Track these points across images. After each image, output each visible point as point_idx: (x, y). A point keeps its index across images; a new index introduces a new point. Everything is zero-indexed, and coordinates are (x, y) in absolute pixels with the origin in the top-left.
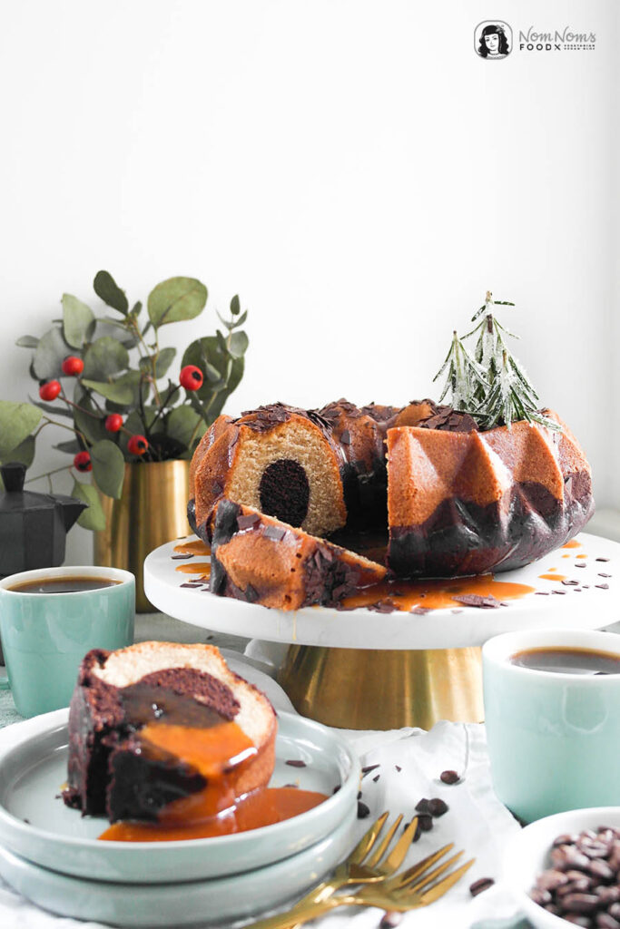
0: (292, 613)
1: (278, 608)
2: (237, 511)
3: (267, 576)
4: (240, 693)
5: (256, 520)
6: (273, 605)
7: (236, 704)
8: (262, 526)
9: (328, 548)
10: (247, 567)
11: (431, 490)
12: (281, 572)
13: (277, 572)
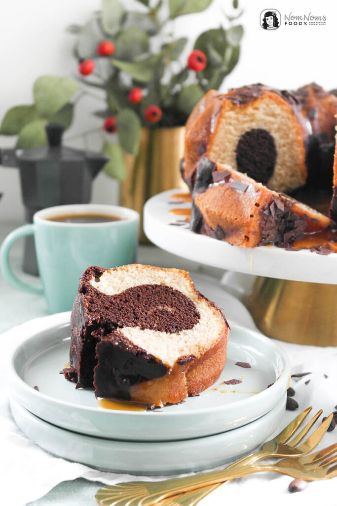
0: (250, 250)
1: (239, 245)
2: (213, 168)
3: (231, 219)
4: (202, 307)
5: (227, 175)
6: (235, 242)
7: (197, 316)
8: (231, 180)
9: (282, 201)
10: (217, 212)
12: (242, 217)
13: (239, 216)
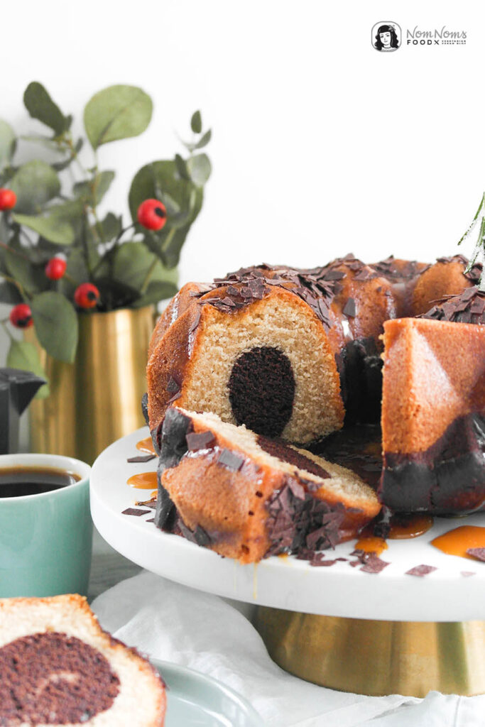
0: (251, 566)
1: (233, 558)
2: (187, 427)
3: (218, 518)
5: (211, 438)
6: (228, 554)
8: (217, 448)
9: (301, 482)
10: (194, 505)
11: (439, 406)
12: (236, 514)
13: (231, 513)
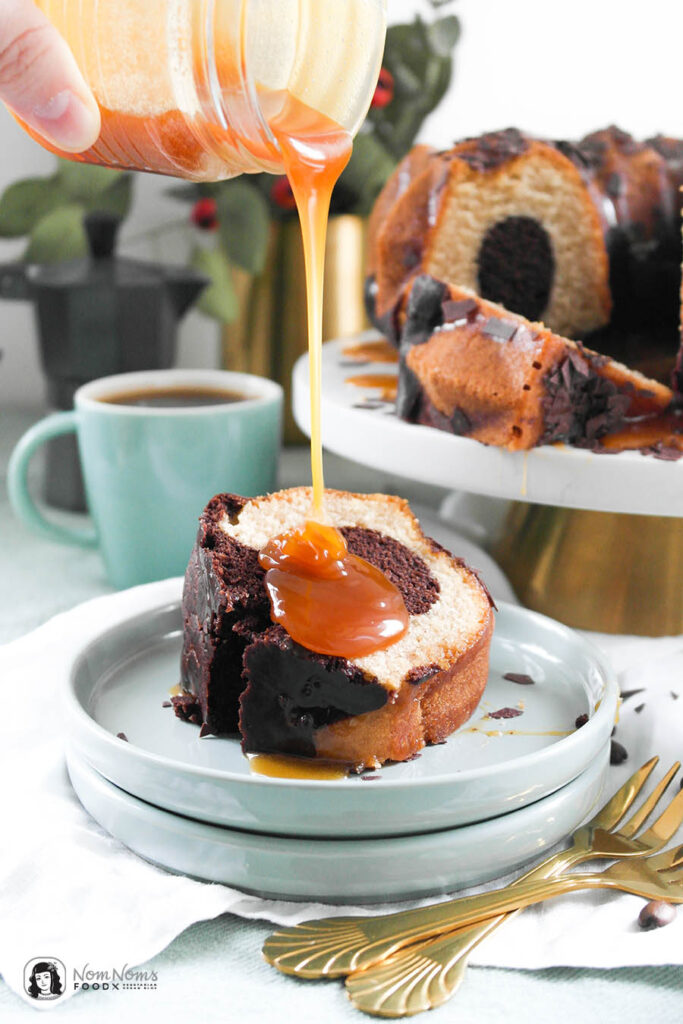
0: (522, 455)
1: (500, 446)
2: (442, 293)
3: (485, 395)
4: (440, 569)
5: (470, 308)
6: (493, 439)
7: (434, 586)
8: (480, 318)
9: (584, 356)
10: (456, 380)
12: (508, 390)
13: (502, 389)
